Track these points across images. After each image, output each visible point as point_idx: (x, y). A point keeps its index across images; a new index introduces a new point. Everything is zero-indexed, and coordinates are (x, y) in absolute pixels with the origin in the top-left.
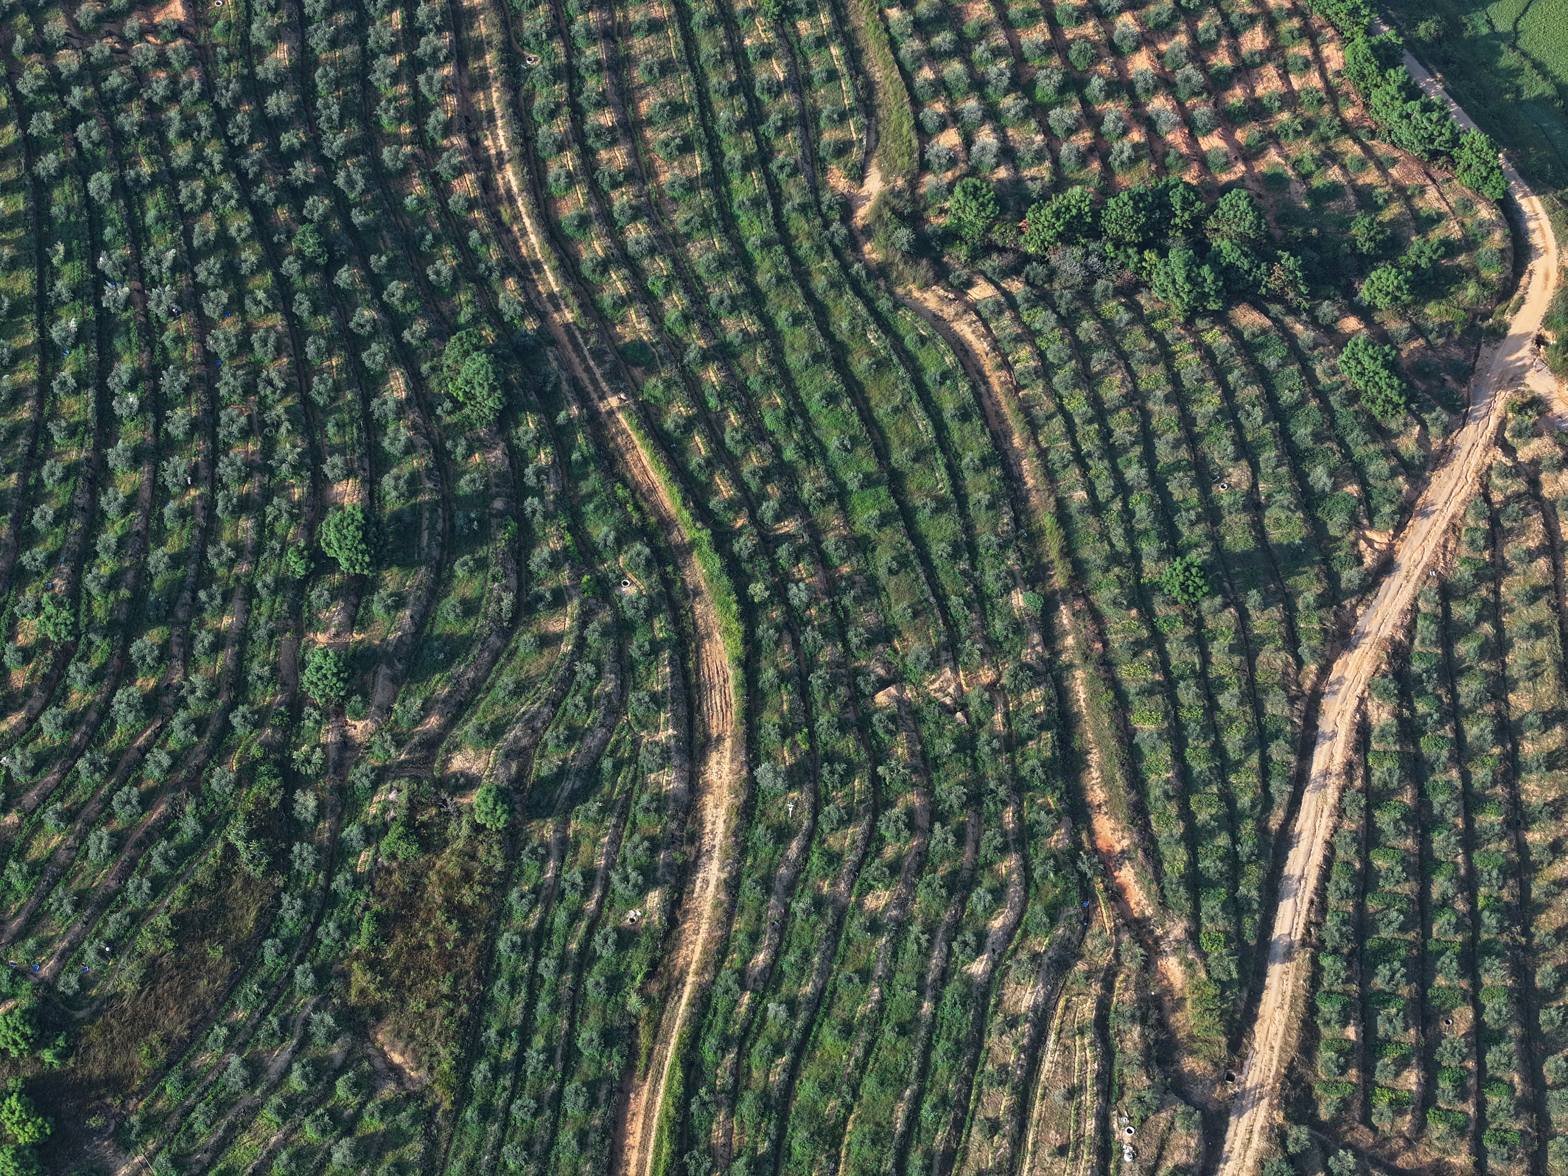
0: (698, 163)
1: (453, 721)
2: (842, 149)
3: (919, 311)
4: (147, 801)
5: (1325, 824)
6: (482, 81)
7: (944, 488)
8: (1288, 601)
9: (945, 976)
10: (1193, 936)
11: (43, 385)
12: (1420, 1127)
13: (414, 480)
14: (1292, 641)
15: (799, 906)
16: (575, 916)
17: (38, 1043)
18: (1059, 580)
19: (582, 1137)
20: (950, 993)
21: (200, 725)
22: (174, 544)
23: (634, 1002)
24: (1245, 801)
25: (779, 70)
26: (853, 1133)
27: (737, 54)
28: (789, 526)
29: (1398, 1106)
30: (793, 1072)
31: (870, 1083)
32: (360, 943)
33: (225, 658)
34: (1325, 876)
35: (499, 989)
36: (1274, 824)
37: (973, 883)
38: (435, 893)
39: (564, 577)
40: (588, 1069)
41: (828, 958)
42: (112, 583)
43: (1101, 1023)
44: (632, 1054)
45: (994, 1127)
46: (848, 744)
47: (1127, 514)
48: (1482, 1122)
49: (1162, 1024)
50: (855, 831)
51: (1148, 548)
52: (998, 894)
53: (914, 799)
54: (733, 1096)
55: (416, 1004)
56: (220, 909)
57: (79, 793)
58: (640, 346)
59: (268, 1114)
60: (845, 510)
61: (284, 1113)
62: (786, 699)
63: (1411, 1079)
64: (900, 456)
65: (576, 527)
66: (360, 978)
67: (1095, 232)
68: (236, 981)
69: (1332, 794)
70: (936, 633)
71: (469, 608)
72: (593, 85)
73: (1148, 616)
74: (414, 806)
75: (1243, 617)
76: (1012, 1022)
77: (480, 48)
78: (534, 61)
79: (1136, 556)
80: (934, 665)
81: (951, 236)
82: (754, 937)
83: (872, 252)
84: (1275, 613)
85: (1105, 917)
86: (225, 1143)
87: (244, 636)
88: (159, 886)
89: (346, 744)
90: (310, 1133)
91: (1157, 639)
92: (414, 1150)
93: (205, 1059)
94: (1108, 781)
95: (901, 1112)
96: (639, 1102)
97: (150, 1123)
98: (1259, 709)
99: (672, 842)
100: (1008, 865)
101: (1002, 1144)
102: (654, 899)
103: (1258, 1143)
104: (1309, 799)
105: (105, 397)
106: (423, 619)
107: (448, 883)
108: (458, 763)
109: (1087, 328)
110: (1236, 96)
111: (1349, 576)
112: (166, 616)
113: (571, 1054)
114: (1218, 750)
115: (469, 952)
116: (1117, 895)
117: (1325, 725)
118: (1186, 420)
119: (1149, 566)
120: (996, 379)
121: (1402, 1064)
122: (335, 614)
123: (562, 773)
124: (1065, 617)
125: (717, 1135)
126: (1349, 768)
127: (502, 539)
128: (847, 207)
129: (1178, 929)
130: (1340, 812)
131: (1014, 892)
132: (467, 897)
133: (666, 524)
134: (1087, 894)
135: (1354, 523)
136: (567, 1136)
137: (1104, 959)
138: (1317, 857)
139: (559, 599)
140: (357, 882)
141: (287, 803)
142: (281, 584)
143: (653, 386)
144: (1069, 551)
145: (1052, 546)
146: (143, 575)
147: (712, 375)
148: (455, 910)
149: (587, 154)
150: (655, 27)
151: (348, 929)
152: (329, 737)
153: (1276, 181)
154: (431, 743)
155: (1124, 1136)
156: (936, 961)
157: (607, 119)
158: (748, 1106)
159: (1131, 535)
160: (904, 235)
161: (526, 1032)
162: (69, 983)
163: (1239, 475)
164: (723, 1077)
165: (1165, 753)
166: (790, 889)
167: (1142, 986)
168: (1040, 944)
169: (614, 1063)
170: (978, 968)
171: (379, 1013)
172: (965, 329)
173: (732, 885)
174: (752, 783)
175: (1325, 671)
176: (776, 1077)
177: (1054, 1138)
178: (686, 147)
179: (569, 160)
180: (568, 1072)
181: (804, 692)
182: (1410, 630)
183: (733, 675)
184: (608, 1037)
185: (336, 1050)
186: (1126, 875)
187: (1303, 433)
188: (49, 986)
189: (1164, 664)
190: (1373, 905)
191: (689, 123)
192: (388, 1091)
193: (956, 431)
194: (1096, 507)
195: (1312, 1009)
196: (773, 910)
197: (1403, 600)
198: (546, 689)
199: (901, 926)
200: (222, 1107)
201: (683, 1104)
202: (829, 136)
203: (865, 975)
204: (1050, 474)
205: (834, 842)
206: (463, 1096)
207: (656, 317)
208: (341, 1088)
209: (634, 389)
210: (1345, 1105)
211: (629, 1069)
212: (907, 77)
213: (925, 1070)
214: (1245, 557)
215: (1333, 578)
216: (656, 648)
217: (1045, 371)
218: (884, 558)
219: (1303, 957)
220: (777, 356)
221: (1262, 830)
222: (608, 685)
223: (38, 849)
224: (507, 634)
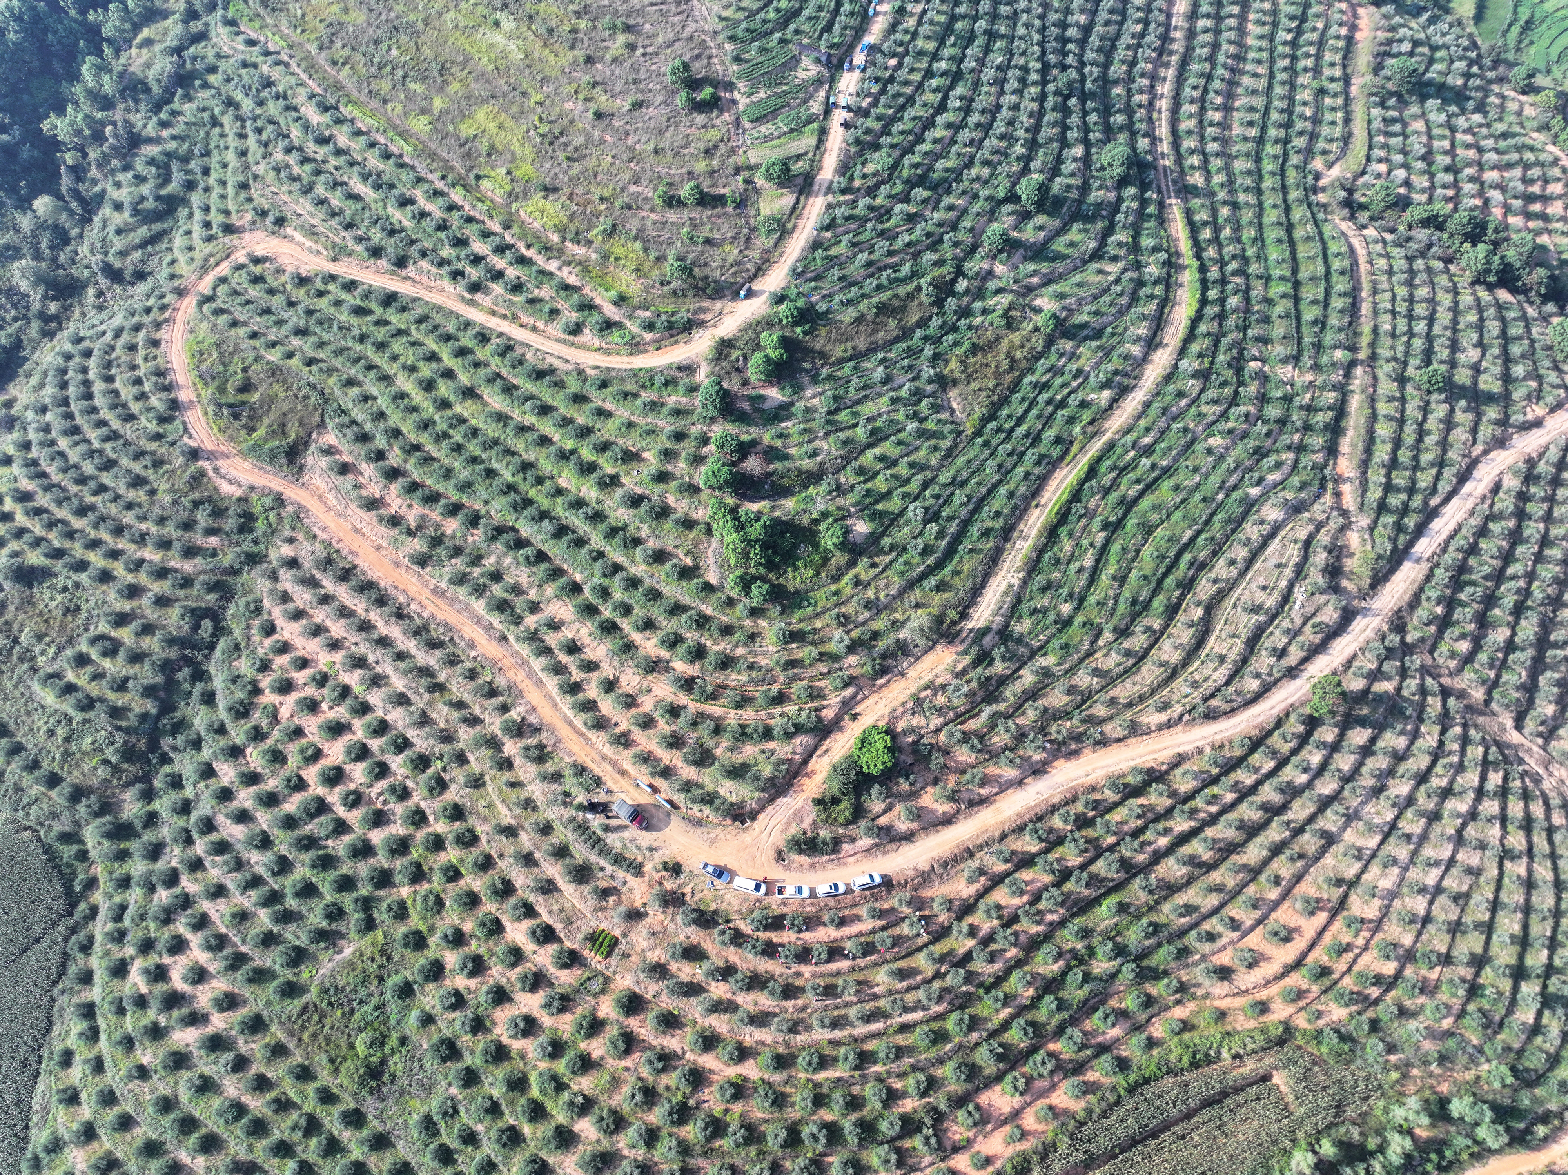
0: (1253, 132)
1: (1044, 285)
2: (1325, 152)
3: (1336, 226)
4: (890, 253)
5: (1460, 516)
6: (1167, 65)
7: (1321, 296)
8: (1479, 415)
9: (1235, 487)
10: (1372, 529)
11: (920, 85)
12: (1460, 670)
13: (1069, 187)
14: (1474, 431)
15: (1175, 426)
16: (1064, 385)
17: (796, 324)
18: (1362, 355)
19: (1027, 475)
20: (1236, 495)
21: (928, 235)
22: (950, 164)
23: (1077, 430)
24: (1423, 485)
25: (1308, 112)
26: (1159, 532)
27: (1291, 100)
28: (1238, 280)
29: (1453, 655)
30: (1141, 494)
31: (1178, 515)
32: (960, 351)
33: (952, 215)
34: (1452, 537)
35: (1016, 398)
36: (1434, 502)
37: (1266, 455)
38: (1004, 345)
39: (1122, 252)
40: (1042, 449)
41: (1180, 455)
42: (916, 166)
43: (1308, 544)
44: (1066, 452)
45: (1233, 562)
46: (1229, 374)
47: (1408, 345)
48: (1495, 684)
49: (1338, 558)
50: (1218, 409)
51: (1414, 362)
52: (1278, 465)
53: (1252, 410)
54: (1107, 491)
55: (974, 386)
56: (903, 309)
57: (862, 237)
58: (1195, 187)
59: (885, 399)
60: (1266, 285)
61: (894, 401)
62: (1206, 343)
63: (1464, 646)
64: (1303, 275)
65: (1136, 236)
66: (954, 365)
67: (1440, 227)
68: (896, 340)
69: (1470, 504)
70: (1290, 349)
71: (1072, 244)
72: (1217, 84)
73: (1402, 389)
74: (1011, 307)
75: (1452, 411)
76: (1262, 522)
77: (1171, 53)
78: (1194, 67)
79: (1405, 364)
80: (1284, 361)
81: (1363, 207)
82: (1148, 430)
83: (1322, 198)
84: (1470, 416)
85: (1328, 499)
86: (858, 402)
87: (964, 211)
88: (879, 288)
89: (990, 273)
90: (901, 416)
91: (1403, 400)
92: (946, 443)
93: (867, 365)
94: (1353, 445)
95: (1188, 534)
96: (1059, 474)
97: (830, 378)
98: (1444, 452)
99: (1126, 375)
100: (1289, 456)
101: (1234, 572)
102: (1106, 394)
103: (1370, 633)
104: (1455, 501)
105: (945, 98)
106: (1049, 240)
107: (1012, 347)
108: (1038, 302)
109: (1419, 264)
110: (1536, 207)
111: (1516, 418)
112: (934, 188)
113: (1037, 439)
114: (1416, 458)
115: (1008, 378)
116: (1338, 495)
117: (1476, 474)
118: (1455, 322)
119: (1410, 371)
120: (1364, 267)
121: (1463, 636)
122: (1010, 221)
123: (1085, 325)
124: (1359, 371)
125: (1092, 504)
126: (1484, 498)
127: (1100, 225)
128: (1317, 176)
129: (1364, 521)
130: (1472, 513)
131: (1286, 469)
132: (1018, 354)
133: (1178, 254)
134: (1323, 487)
135: (1529, 398)
136: (1020, 470)
137: (1321, 517)
138: (1452, 526)
139: (1115, 259)
140: (970, 327)
141: (954, 281)
142: (989, 198)
143: (1196, 202)
144: (1373, 345)
145: (1365, 341)
146: (930, 169)
147: (1225, 211)
148: (1009, 355)
149: (1203, 109)
150: (1255, 75)
151: (956, 344)
152: (985, 265)
153: (1543, 248)
154: (1030, 289)
155: (1299, 595)
156: (1234, 479)
157: (1219, 100)
158: (1114, 497)
159: (1407, 353)
160: (1343, 194)
161: (1020, 421)
162: (822, 307)
163: (1474, 354)
164: (1106, 481)
165: (1388, 447)
166: (1174, 419)
167: (1335, 538)
168: (1289, 495)
169: (1056, 452)
170: (1254, 492)
171: (955, 382)
172: (1357, 243)
173: (1147, 405)
174: (1176, 367)
175: (1486, 452)
176: (1133, 492)
177: (1262, 581)
178: (1251, 124)
179: (1194, 108)
180: (1032, 445)
181: (1216, 343)
182: (1541, 455)
183: (1185, 323)
184: (1058, 440)
185: (929, 388)
186: (1346, 489)
187: (1516, 350)
188: (813, 306)
189: (1403, 412)
190: (1472, 561)
191: (1256, 116)
192: (945, 416)
193: (1334, 278)
194: (1393, 335)
195: (1421, 590)
196: (1162, 423)
197: (1543, 441)
198: (1093, 290)
199: (1222, 458)
200: (865, 387)
201: (1082, 483)
202: (1321, 145)
203: (1196, 470)
204: (1375, 313)
205: (1204, 409)
206: (978, 433)
207: (1208, 179)
208: (925, 402)
209: (1186, 201)
210: (1422, 640)
211: (1061, 458)
212: (1370, 136)
213: (1207, 522)
214: (1463, 388)
215: (1507, 416)
216: (1151, 297)
217: (1390, 272)
218: (1279, 309)
219: (1425, 567)
220: (1260, 215)
221: (1426, 503)
222: (1124, 300)
223: (834, 251)
224: (1085, 262)
